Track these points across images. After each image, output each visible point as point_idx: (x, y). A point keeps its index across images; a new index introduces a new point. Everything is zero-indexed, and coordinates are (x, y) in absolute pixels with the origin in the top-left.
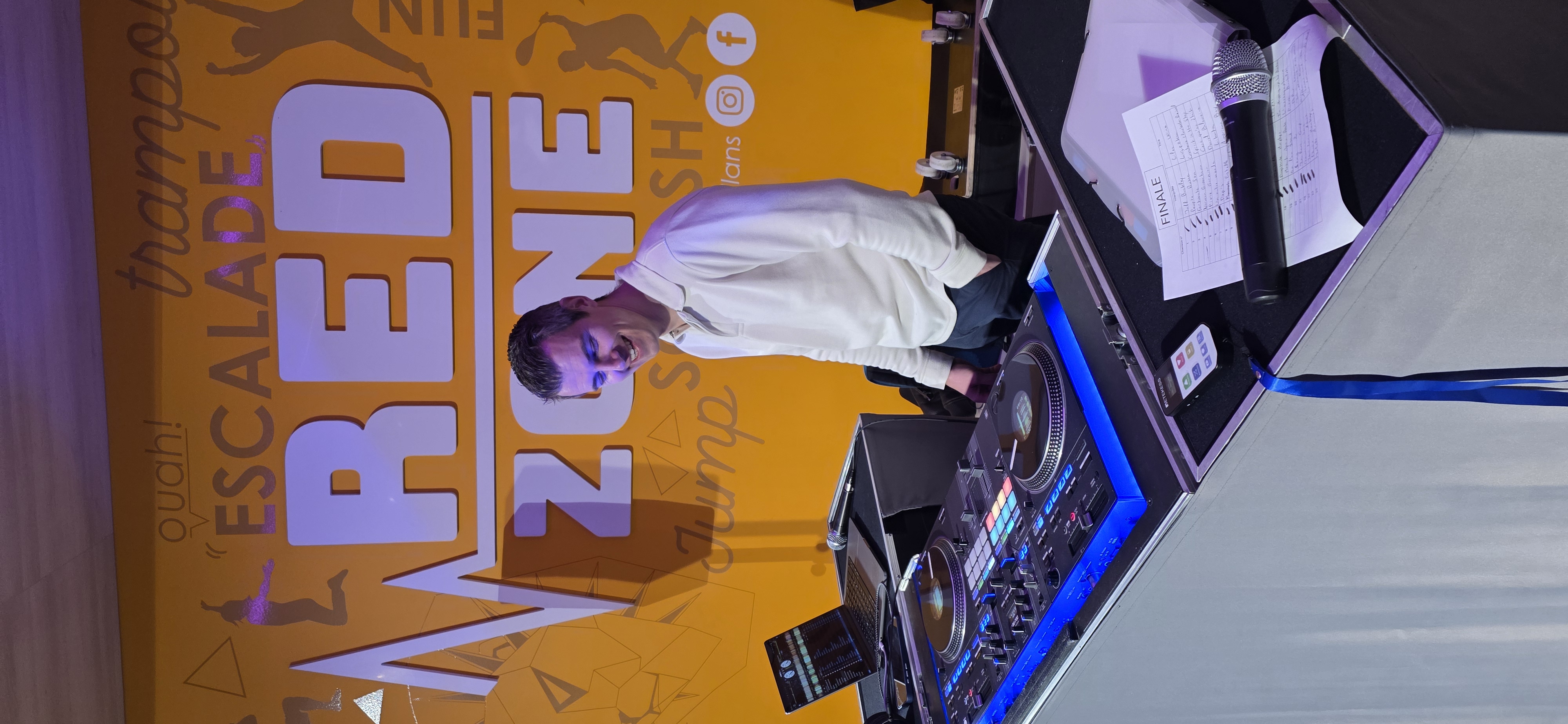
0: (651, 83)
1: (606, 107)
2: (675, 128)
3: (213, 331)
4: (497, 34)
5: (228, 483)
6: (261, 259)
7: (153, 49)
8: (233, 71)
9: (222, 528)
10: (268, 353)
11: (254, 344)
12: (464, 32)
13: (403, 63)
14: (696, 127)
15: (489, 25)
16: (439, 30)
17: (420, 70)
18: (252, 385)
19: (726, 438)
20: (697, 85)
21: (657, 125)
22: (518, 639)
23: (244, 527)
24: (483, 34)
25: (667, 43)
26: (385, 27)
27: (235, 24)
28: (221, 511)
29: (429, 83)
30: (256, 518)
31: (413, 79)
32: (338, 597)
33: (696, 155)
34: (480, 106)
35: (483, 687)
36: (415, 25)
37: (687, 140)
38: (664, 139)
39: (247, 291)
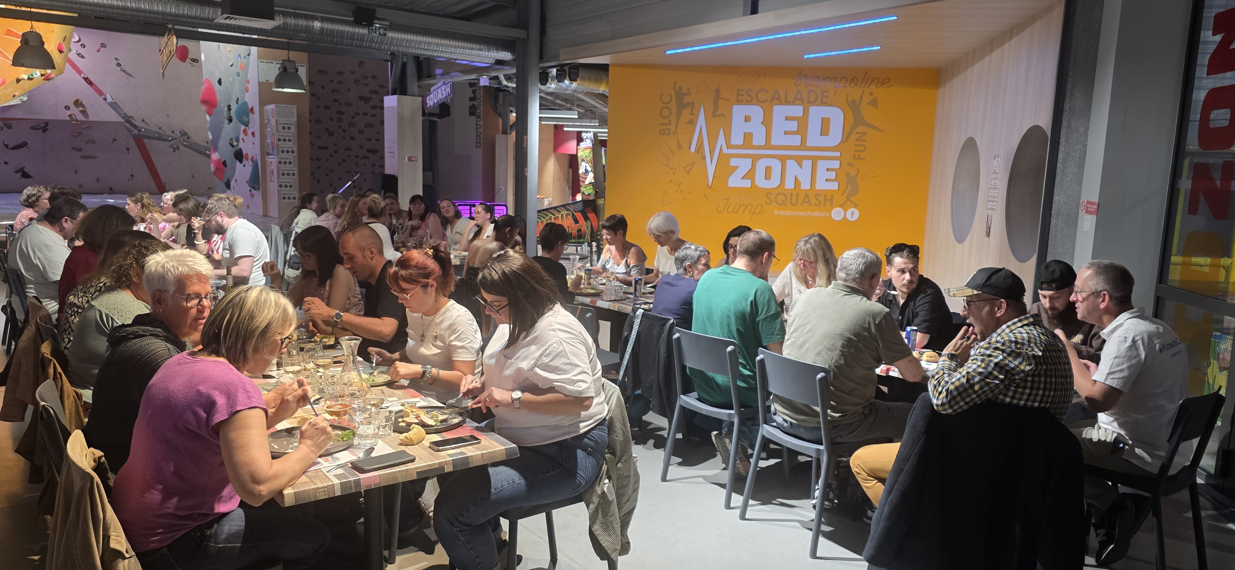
0: (843, 194)
1: (837, 183)
2: (831, 200)
3: (787, 91)
4: (854, 158)
5: (750, 92)
6: (803, 102)
7: (852, 82)
8: (847, 99)
9: (738, 91)
10: (781, 103)
11: (783, 100)
12: (855, 151)
13: (848, 137)
14: (832, 205)
15: (857, 157)
16: (856, 145)
17: (847, 140)
18: (773, 99)
19: (752, 212)
20: (842, 206)
21: (832, 196)
22: (704, 158)
23: (738, 95)
24: (854, 155)
25: (852, 199)
26: (857, 133)
27: (858, 100)
28: (743, 90)
29: (844, 142)
30: (740, 98)
31: (845, 139)
32: (719, 116)
33: (825, 205)
34: (838, 154)
35: (693, 149)
36: (856, 140)
37: (828, 203)
38: (829, 197)
39: (795, 99)
